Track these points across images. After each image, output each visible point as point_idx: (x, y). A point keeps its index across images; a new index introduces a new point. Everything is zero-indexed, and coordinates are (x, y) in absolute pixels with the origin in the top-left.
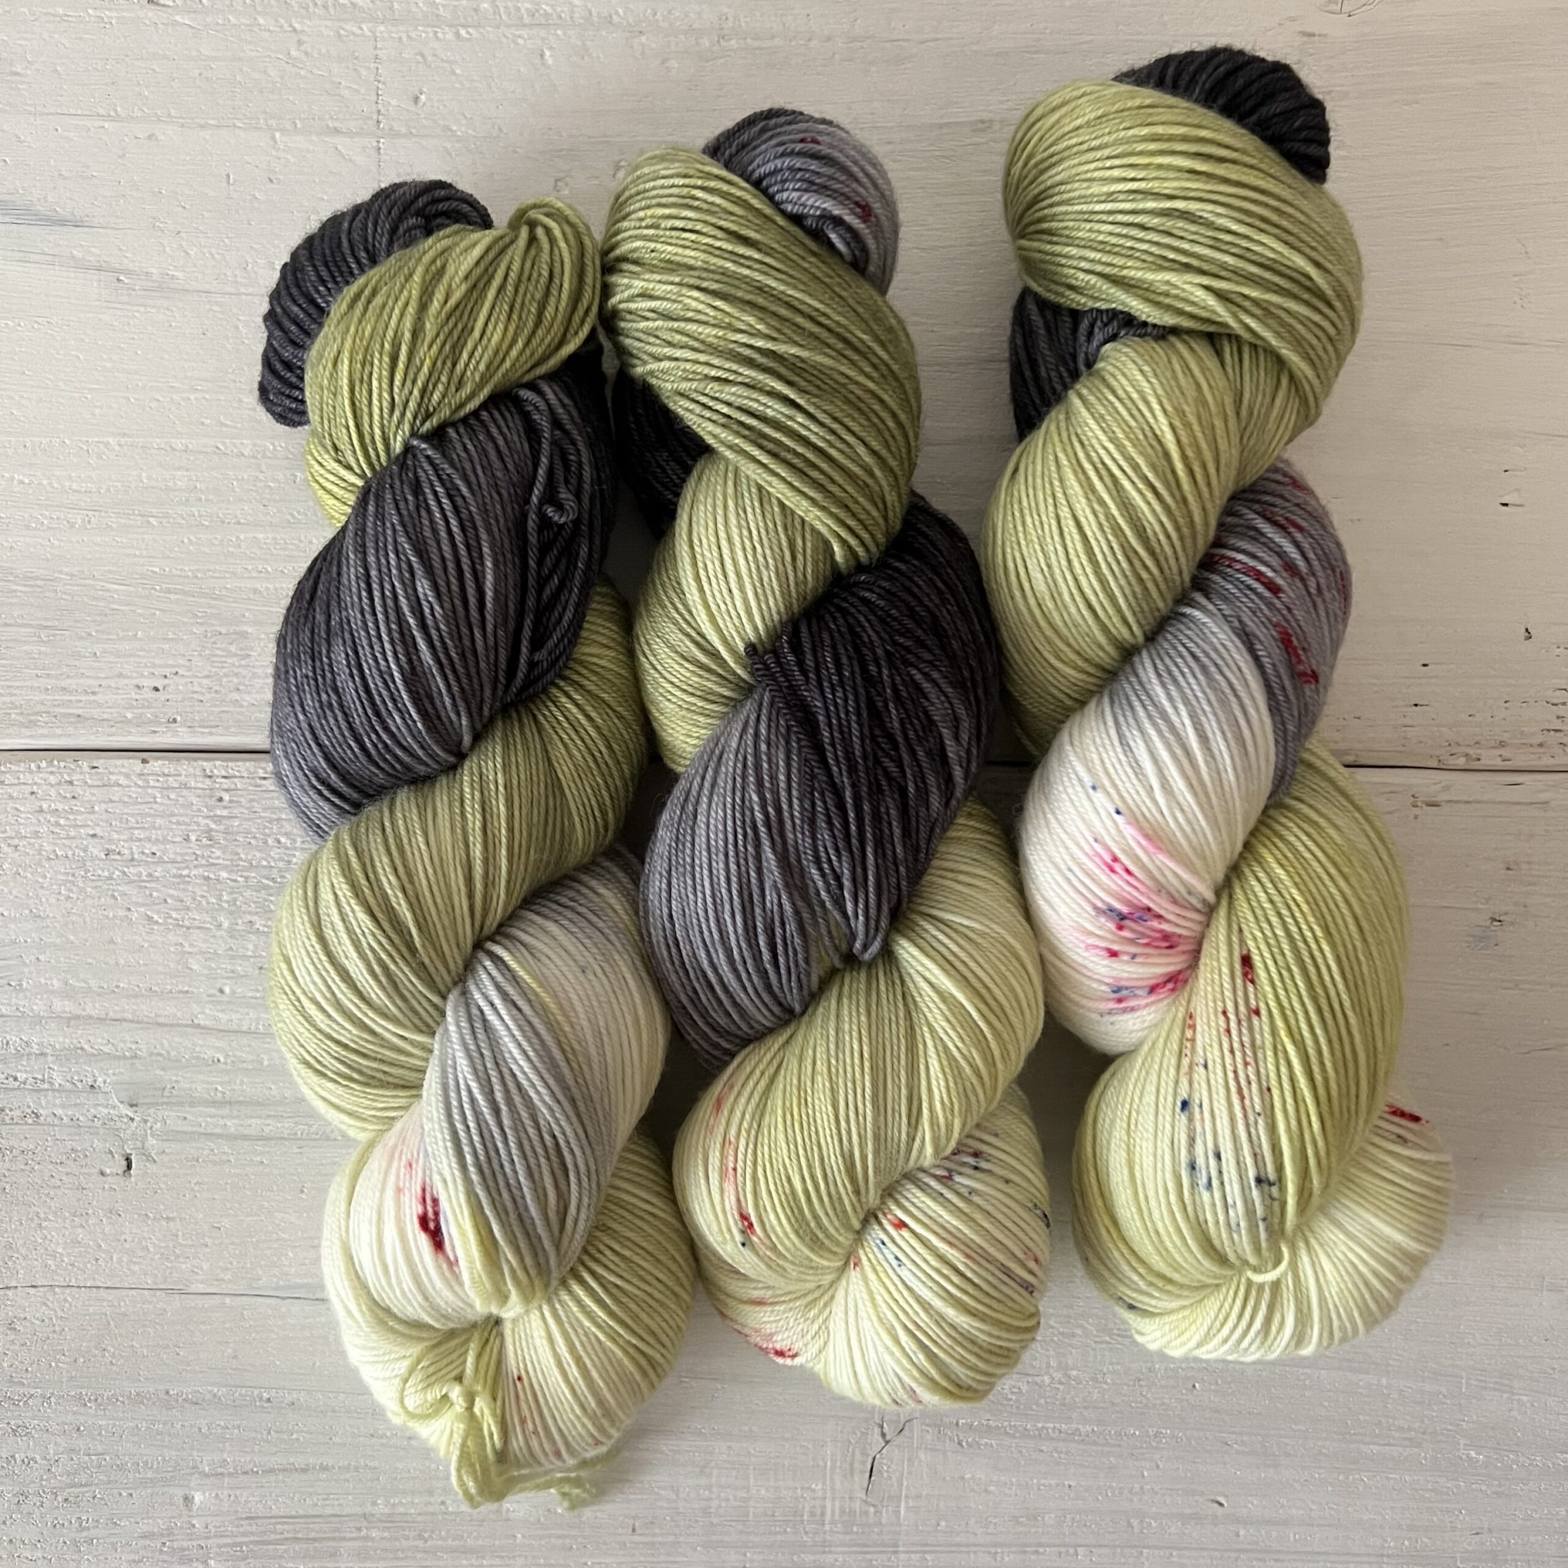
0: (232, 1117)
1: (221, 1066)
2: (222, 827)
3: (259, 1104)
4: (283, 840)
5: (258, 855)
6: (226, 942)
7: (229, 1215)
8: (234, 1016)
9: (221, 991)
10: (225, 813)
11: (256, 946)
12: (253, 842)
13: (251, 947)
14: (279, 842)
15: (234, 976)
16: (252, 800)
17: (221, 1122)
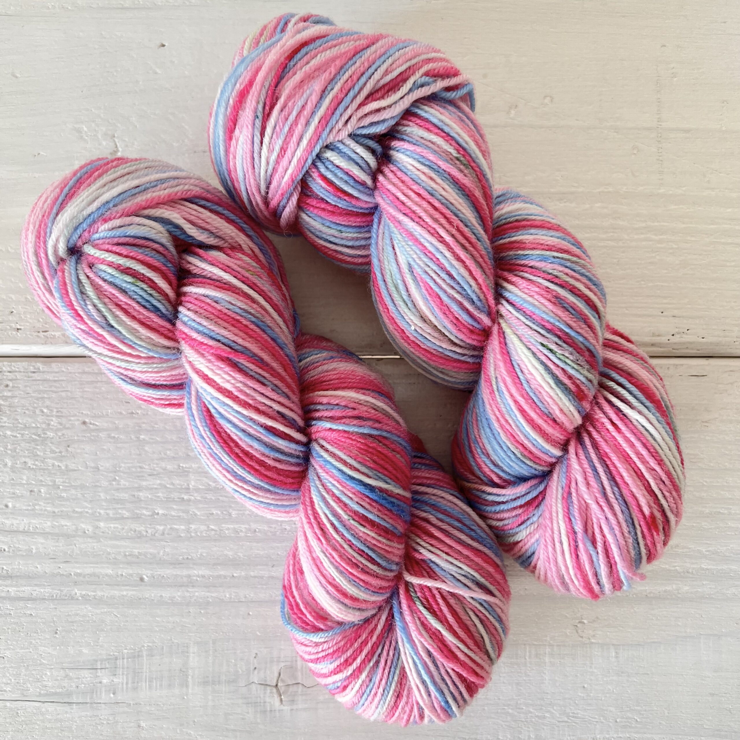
0: (12, 586)
1: (6, 553)
2: (7, 403)
3: (29, 577)
4: (45, 411)
5: (30, 420)
6: (9, 475)
7: (9, 649)
8: (15, 522)
9: (7, 506)
10: (9, 394)
11: (28, 478)
12: (27, 412)
13: (25, 478)
14: (43, 412)
15: (14, 496)
16: (26, 386)
17: (6, 589)
